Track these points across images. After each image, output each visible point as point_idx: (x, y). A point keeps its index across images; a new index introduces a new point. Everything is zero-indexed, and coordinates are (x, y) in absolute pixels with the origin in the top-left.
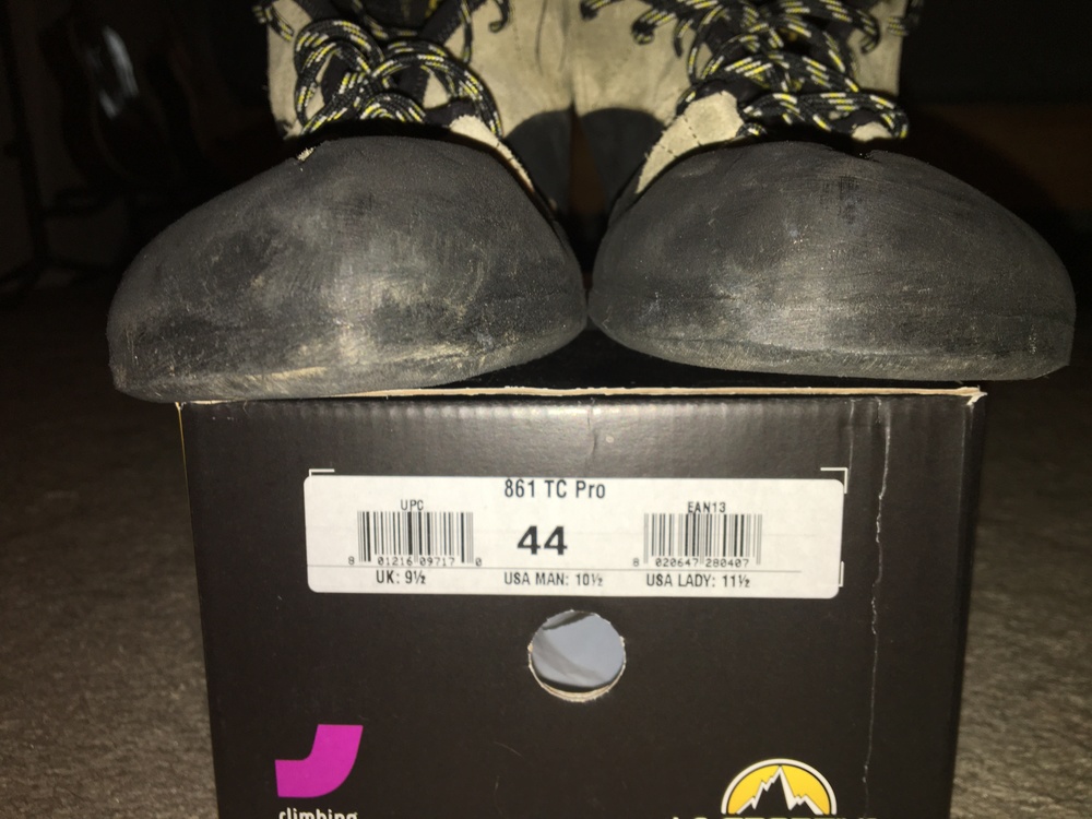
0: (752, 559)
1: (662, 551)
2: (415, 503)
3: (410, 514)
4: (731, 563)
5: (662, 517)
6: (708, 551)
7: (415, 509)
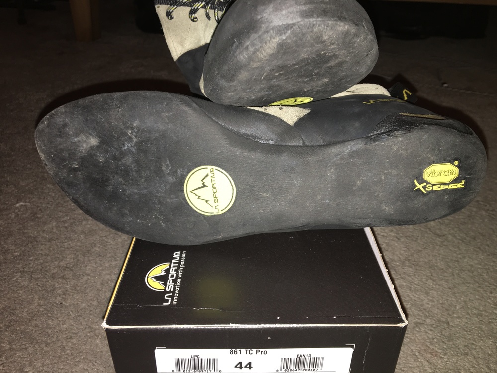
0: (319, 369)
1: (287, 367)
2: (196, 356)
3: (194, 359)
4: (311, 370)
5: (288, 359)
6: (304, 367)
7: (196, 358)
